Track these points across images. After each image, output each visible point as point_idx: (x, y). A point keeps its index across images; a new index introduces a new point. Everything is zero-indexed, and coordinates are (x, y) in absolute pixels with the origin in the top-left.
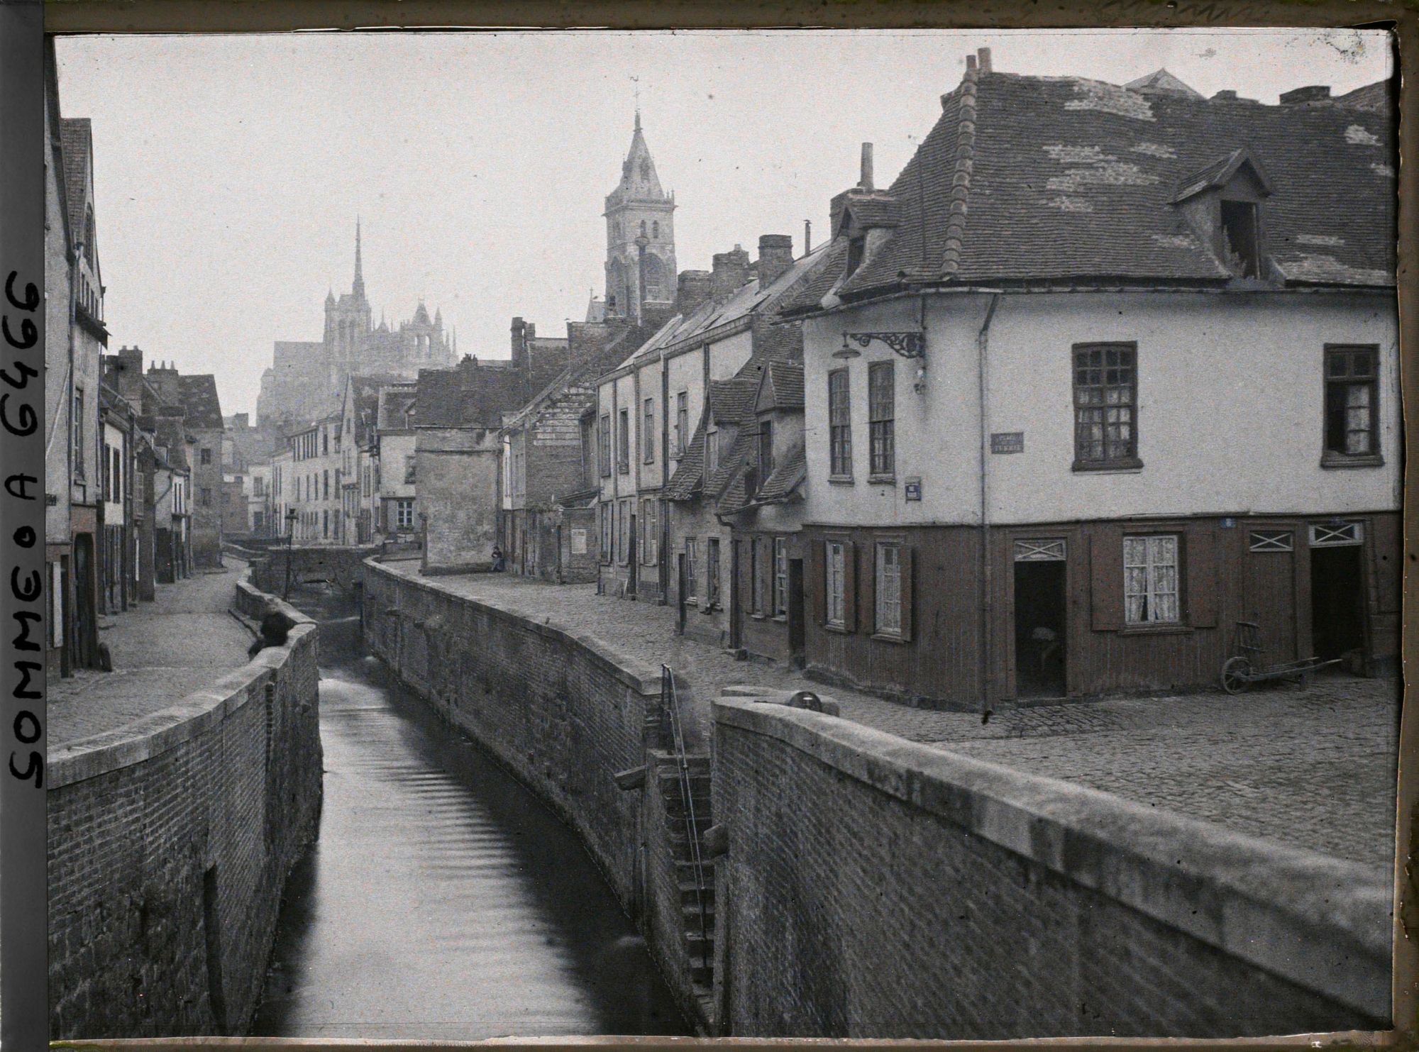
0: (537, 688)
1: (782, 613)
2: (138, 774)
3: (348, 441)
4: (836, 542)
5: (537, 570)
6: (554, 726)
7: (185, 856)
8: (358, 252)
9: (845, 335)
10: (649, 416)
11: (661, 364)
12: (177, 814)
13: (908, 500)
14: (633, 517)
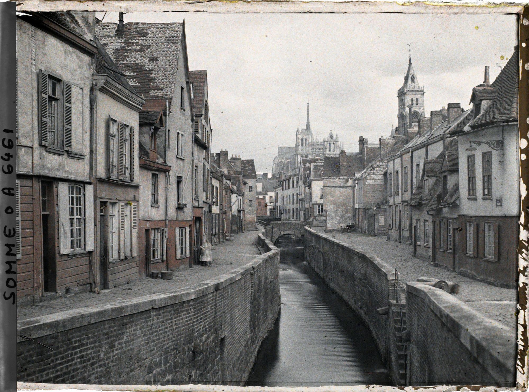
0: (357, 276)
1: (451, 249)
2: (191, 303)
3: (301, 183)
4: (470, 222)
5: (366, 231)
6: (362, 290)
7: (211, 333)
8: (308, 114)
9: (470, 142)
10: (406, 173)
11: (410, 154)
12: (208, 318)
13: (497, 206)
14: (400, 211)
